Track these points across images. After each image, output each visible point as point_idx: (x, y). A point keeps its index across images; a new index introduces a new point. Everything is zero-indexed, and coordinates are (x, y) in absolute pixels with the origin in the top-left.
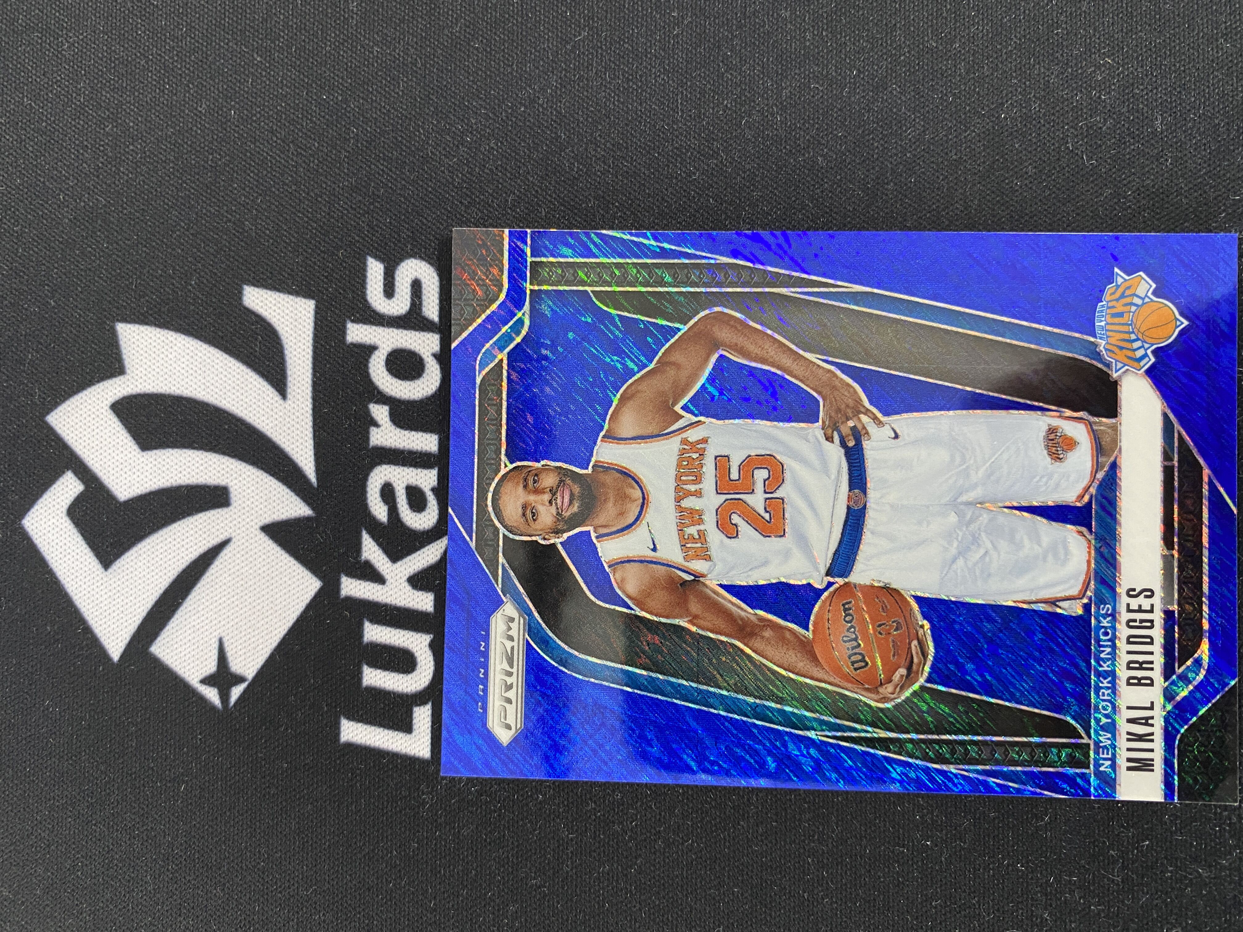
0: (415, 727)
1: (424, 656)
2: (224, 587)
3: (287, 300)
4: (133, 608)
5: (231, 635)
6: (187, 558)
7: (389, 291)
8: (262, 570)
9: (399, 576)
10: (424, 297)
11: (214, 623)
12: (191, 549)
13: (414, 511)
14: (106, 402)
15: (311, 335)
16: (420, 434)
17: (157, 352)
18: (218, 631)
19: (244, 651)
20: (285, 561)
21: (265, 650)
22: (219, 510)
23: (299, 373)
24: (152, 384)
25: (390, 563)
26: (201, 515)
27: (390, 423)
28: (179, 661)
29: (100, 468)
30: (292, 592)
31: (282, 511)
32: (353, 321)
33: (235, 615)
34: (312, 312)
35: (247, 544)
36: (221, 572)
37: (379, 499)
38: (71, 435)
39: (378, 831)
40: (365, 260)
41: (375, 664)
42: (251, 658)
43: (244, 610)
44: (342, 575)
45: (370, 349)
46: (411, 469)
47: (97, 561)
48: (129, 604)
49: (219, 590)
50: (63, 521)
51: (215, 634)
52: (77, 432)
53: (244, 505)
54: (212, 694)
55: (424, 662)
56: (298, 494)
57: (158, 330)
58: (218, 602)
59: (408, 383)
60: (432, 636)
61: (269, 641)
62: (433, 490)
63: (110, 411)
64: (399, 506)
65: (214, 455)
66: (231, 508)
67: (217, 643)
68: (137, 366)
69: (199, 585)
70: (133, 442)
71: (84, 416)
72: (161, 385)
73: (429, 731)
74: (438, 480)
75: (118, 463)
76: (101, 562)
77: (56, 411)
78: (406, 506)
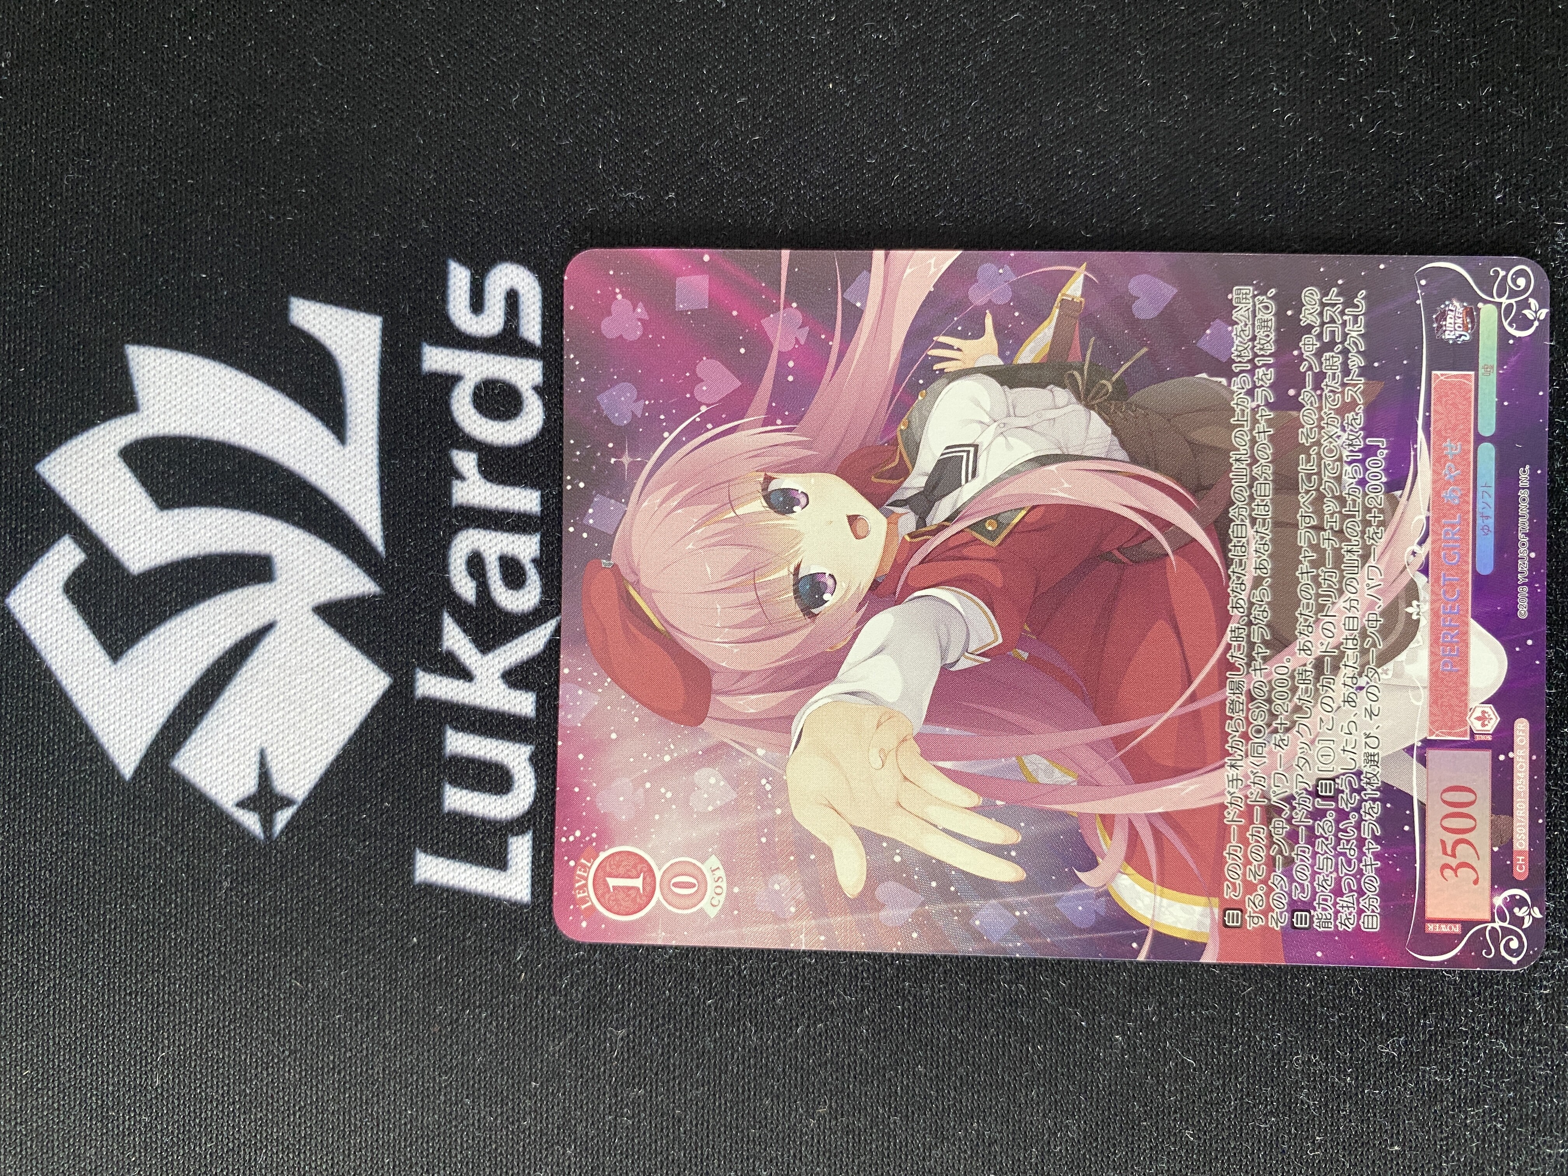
0: (510, 863)
1: (523, 773)
2: (266, 685)
3: (345, 317)
4: (150, 712)
5: (275, 746)
6: (217, 648)
7: (477, 305)
8: (316, 663)
9: (491, 671)
10: (522, 314)
11: (253, 730)
12: (222, 638)
13: (512, 588)
14: (112, 448)
15: (377, 363)
16: (517, 490)
17: (179, 385)
18: (259, 741)
19: (291, 766)
20: (344, 652)
21: (319, 766)
22: (261, 586)
23: (360, 411)
24: (173, 425)
25: (479, 655)
26: (235, 592)
27: (478, 476)
28: (208, 779)
29: (105, 534)
30: (354, 692)
31: (340, 588)
32: (431, 345)
33: (281, 721)
34: (379, 333)
35: (295, 630)
36: (261, 666)
37: (465, 573)
38: (68, 490)
39: (463, 994)
40: (446, 266)
41: (459, 782)
42: (302, 775)
43: (292, 714)
44: (418, 670)
45: (452, 380)
46: (505, 535)
47: (103, 652)
48: (145, 707)
49: (260, 690)
50: (60, 599)
51: (253, 745)
52: (74, 487)
53: (290, 581)
54: (251, 821)
55: (522, 781)
56: (360, 565)
57: (180, 355)
58: (259, 704)
59: (502, 424)
60: (533, 747)
61: (325, 753)
62: (534, 561)
63: (118, 459)
64: (491, 582)
65: (253, 516)
66: (274, 584)
67: (258, 758)
68: (152, 402)
69: (234, 683)
70: (150, 499)
71: (85, 465)
72: (183, 426)
73: (528, 868)
74: (541, 550)
75: (127, 527)
76: (110, 654)
77: (48, 459)
78: (500, 583)
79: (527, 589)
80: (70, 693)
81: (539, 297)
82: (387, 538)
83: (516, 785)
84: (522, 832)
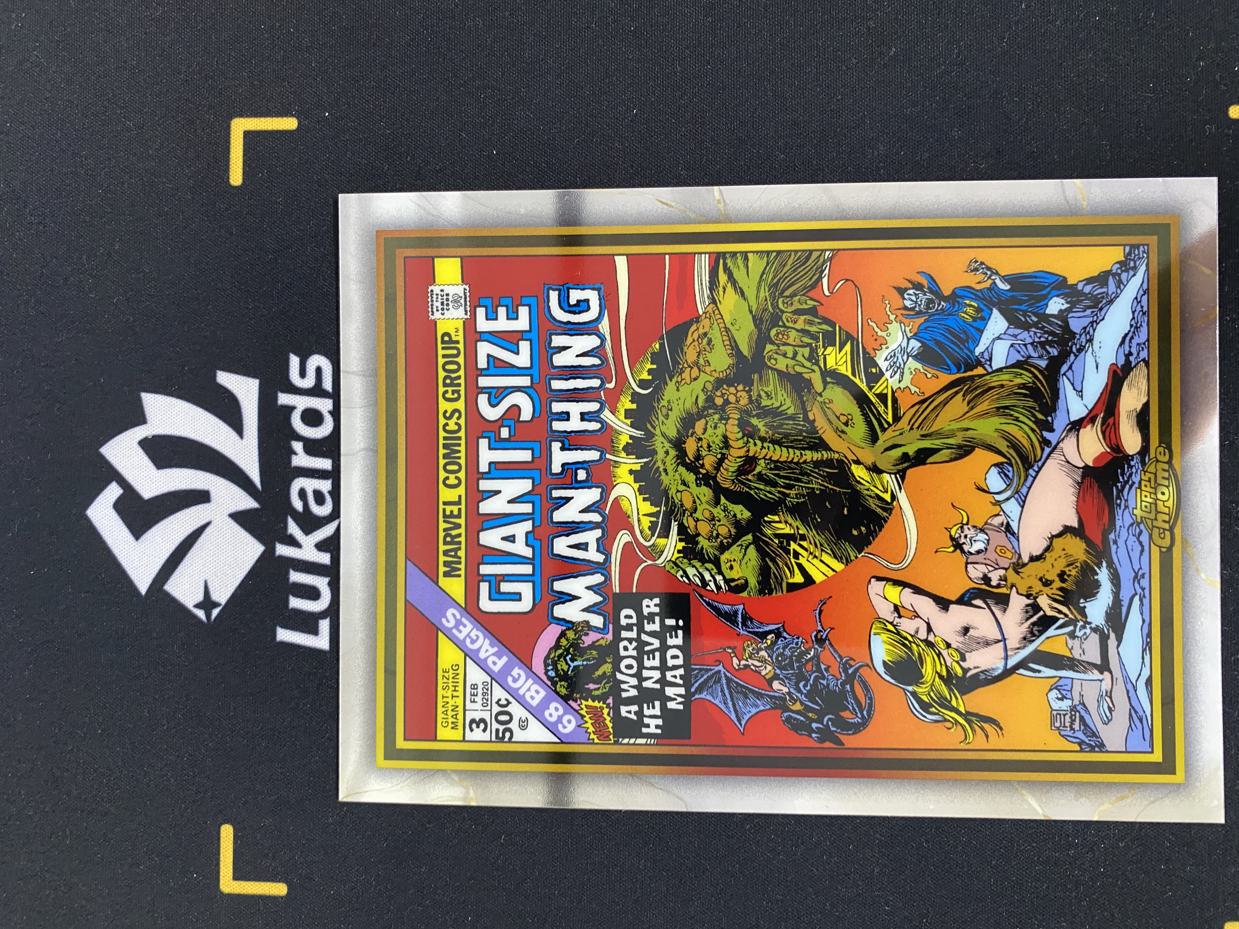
79: (326, 505)
80: (116, 555)
81: (331, 369)
82: (262, 482)
83: (322, 595)
84: (324, 618)
